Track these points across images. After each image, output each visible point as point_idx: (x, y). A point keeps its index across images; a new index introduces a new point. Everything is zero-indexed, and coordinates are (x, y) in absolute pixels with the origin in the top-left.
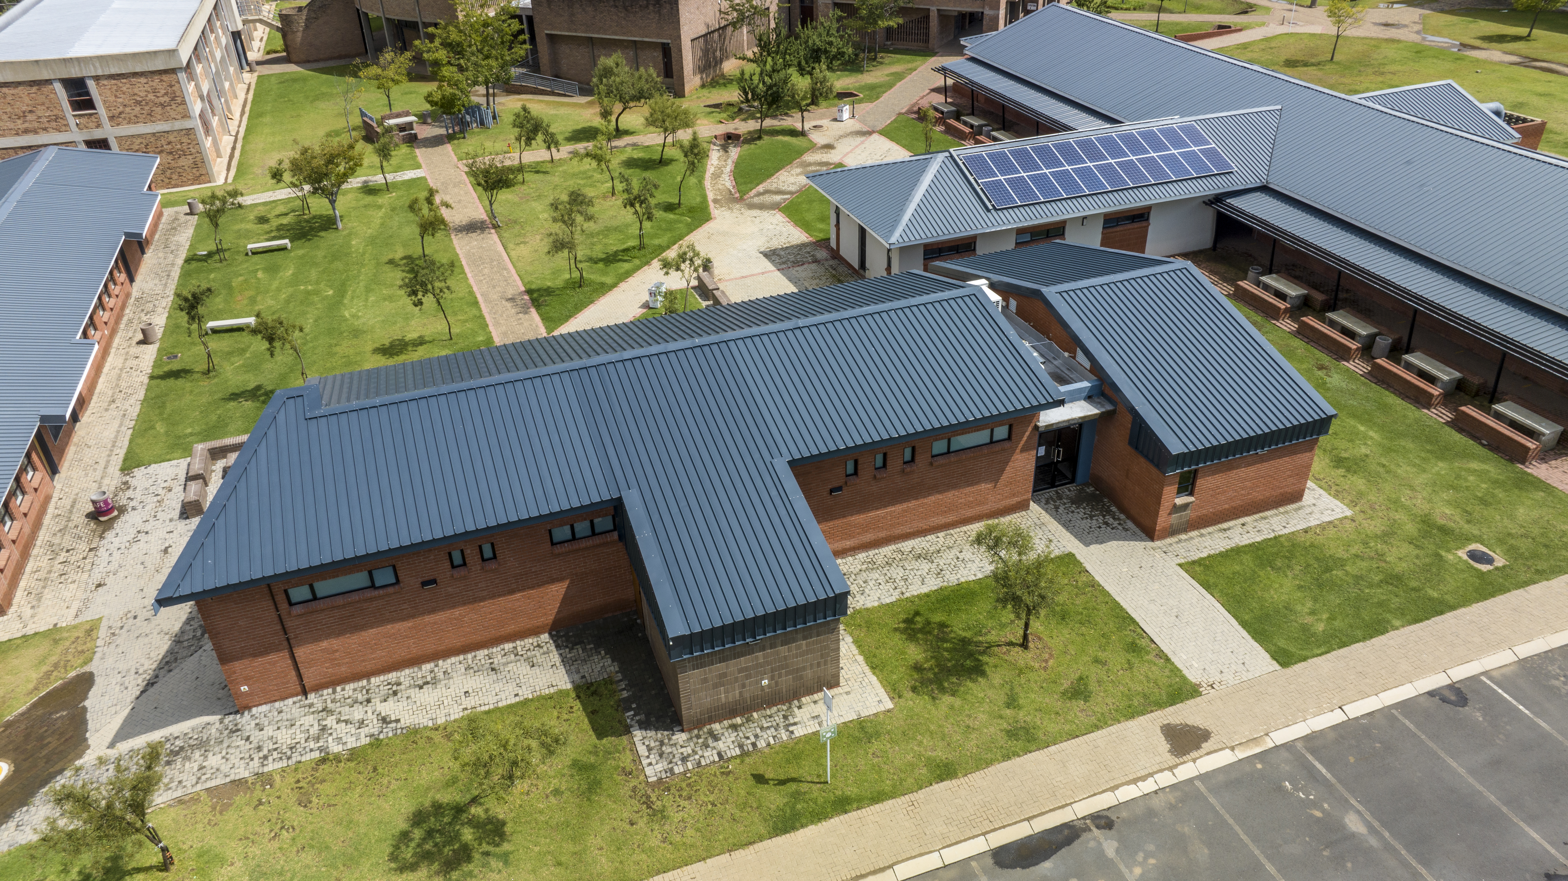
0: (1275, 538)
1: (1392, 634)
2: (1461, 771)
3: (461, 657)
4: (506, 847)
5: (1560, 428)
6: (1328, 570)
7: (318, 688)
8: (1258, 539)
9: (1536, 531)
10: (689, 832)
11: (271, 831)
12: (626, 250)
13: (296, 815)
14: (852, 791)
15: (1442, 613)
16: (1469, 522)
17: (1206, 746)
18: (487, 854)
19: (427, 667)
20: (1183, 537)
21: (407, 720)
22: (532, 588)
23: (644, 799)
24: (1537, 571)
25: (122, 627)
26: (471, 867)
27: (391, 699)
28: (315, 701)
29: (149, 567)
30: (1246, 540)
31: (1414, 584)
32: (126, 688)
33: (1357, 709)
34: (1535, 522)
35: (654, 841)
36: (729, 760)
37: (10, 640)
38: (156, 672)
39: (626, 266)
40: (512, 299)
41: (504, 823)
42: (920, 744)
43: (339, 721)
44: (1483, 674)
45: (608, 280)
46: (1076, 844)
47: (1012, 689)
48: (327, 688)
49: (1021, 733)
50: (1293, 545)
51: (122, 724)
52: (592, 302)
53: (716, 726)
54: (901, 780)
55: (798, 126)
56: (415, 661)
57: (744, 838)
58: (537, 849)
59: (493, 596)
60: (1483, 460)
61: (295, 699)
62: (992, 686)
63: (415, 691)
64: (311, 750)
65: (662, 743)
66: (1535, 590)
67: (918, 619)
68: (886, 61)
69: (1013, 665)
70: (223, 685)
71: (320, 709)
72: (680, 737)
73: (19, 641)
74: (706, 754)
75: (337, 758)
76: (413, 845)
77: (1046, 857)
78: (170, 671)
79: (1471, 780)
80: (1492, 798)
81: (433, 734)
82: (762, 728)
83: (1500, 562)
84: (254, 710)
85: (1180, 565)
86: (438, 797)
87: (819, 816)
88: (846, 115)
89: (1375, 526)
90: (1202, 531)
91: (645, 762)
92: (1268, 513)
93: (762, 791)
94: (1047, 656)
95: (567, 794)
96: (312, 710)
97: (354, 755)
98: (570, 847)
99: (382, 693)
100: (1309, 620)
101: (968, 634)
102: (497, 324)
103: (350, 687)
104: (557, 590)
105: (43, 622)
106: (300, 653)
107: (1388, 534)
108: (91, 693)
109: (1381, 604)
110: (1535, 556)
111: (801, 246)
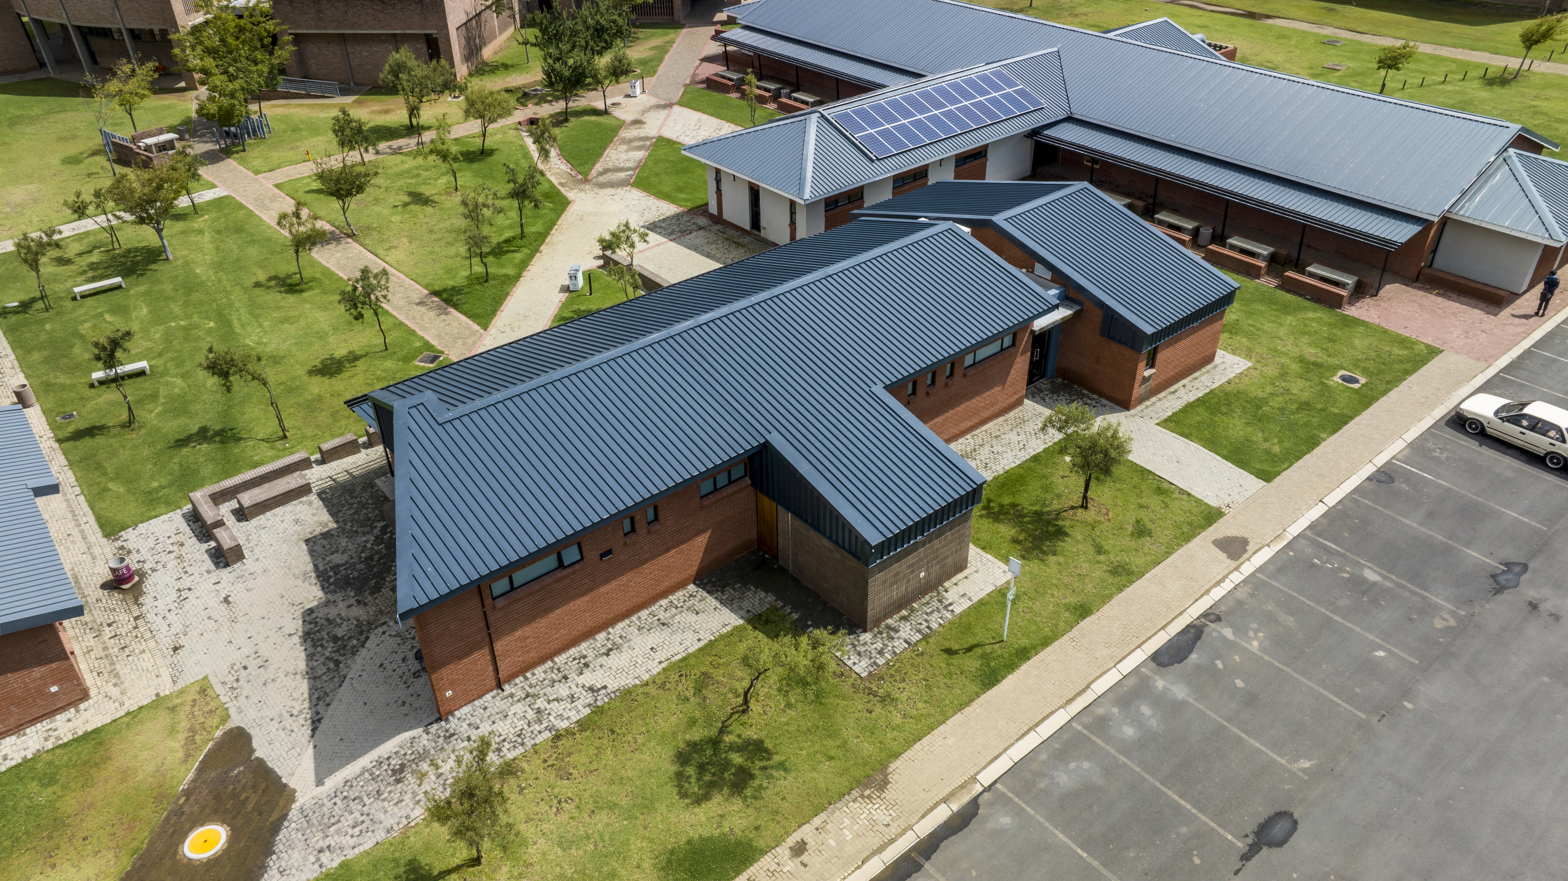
0: (1211, 391)
1: (1323, 444)
2: (1414, 525)
3: (627, 621)
4: (777, 758)
5: (1356, 278)
6: (1259, 408)
7: (510, 679)
8: (1200, 395)
9: (1373, 355)
10: (920, 705)
11: (551, 807)
12: (507, 241)
13: (565, 788)
14: (1024, 642)
15: (1346, 423)
16: (1329, 356)
17: (1251, 548)
18: (764, 768)
19: (601, 636)
20: (1148, 403)
21: (613, 685)
22: (683, 543)
23: (867, 691)
24: (1388, 382)
25: (237, 680)
26: (757, 783)
27: (585, 671)
28: (513, 690)
29: (221, 620)
30: (1192, 397)
31: (1320, 406)
32: (292, 731)
33: (1332, 499)
34: (1369, 348)
35: (897, 719)
36: (916, 644)
37: (114, 721)
38: (314, 709)
39: (518, 256)
40: (420, 303)
41: (762, 742)
42: (1053, 596)
43: (549, 702)
44: (1393, 458)
45: (511, 271)
46: (1204, 636)
47: (1094, 540)
48: (518, 676)
49: (1120, 570)
50: (1226, 394)
51: (315, 763)
52: (507, 294)
53: (890, 621)
54: (1056, 626)
55: (600, 105)
56: (589, 634)
57: (965, 698)
58: (804, 752)
59: (653, 558)
60: (1315, 311)
61: (491, 694)
62: (1078, 542)
63: (603, 660)
64: (540, 732)
65: (854, 646)
66: (1393, 394)
67: (992, 504)
68: (640, 35)
69: (1085, 523)
70: (400, 702)
71: (523, 696)
72: (866, 637)
73: (126, 720)
74: (896, 644)
75: (569, 732)
76: (693, 780)
77: (1190, 651)
78: (328, 705)
79: (1422, 529)
80: (1440, 537)
81: (647, 689)
82: (927, 614)
83: (1363, 380)
84: (457, 713)
85: (1158, 424)
86: (688, 737)
87: (1011, 667)
88: (638, 90)
89: (1272, 371)
90: (1160, 396)
91: (849, 663)
92: (1197, 374)
93: (956, 660)
94: (1104, 511)
95: (799, 705)
96: (515, 699)
97: (583, 725)
98: (831, 743)
99: (574, 668)
100: (1266, 445)
101: (1037, 508)
102: (423, 328)
103: (539, 671)
104: (701, 541)
105: (140, 695)
106: (498, 646)
107: (1284, 374)
108: (255, 745)
109: (1307, 425)
110: (1381, 372)
111: (677, 216)
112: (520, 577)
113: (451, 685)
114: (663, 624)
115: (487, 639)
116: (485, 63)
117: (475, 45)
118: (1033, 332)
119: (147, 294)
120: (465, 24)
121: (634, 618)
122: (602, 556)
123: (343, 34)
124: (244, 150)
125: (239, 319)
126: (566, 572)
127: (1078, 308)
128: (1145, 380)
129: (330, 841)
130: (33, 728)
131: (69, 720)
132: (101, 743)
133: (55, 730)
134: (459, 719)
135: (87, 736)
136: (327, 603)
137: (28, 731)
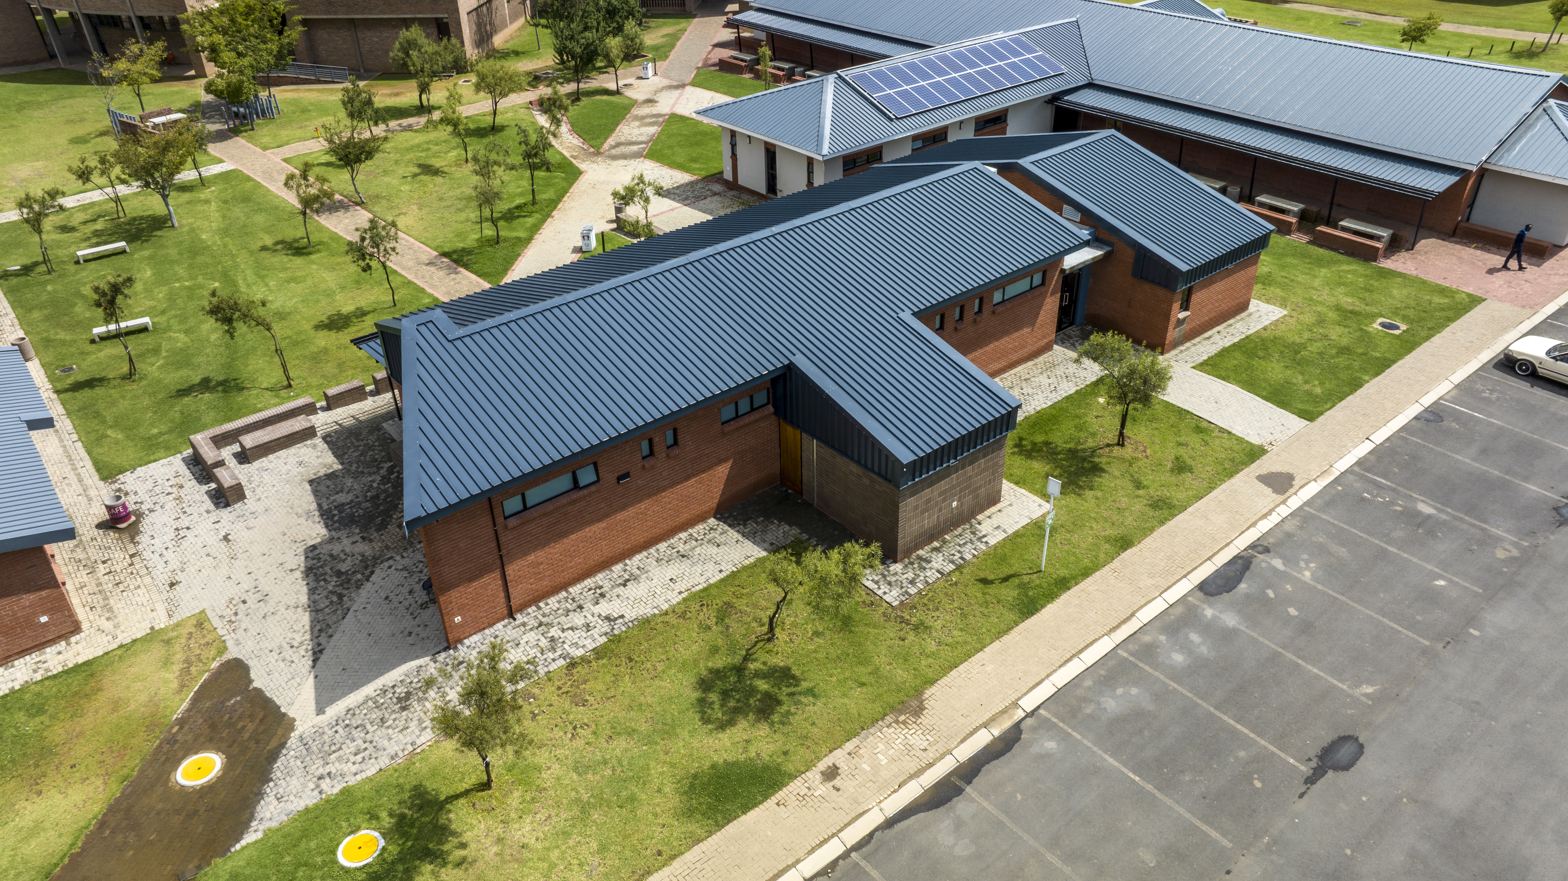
0: (1247, 337)
1: (1366, 386)
2: (1468, 461)
3: (645, 553)
4: (805, 685)
5: (1391, 231)
6: (1297, 352)
7: (522, 608)
8: (1236, 340)
9: (1412, 303)
10: (956, 633)
11: (566, 733)
12: (518, 207)
13: (580, 714)
14: (1064, 572)
15: (1389, 366)
16: (1367, 305)
17: (1297, 483)
18: (792, 694)
19: (618, 568)
20: (1182, 348)
21: (631, 614)
22: (703, 472)
23: (899, 620)
24: (1430, 329)
25: (236, 614)
26: (784, 708)
27: (601, 600)
28: (525, 620)
29: (220, 557)
30: (1228, 343)
31: (1360, 351)
32: (292, 662)
33: (1380, 437)
34: (1408, 297)
35: (932, 646)
36: (949, 574)
37: (107, 653)
38: (316, 641)
39: (530, 221)
40: (430, 264)
41: (789, 669)
42: (1091, 528)
43: (563, 631)
44: (1440, 398)
45: (522, 234)
46: (1252, 567)
47: (1132, 476)
48: (530, 606)
49: (1160, 504)
50: (1262, 340)
51: (316, 692)
52: (519, 255)
53: (921, 552)
54: (1096, 557)
55: (612, 86)
56: (605, 565)
57: (1003, 626)
58: (834, 679)
59: (673, 484)
60: (1350, 263)
61: (503, 623)
62: (1115, 477)
63: (620, 590)
64: (554, 660)
65: (884, 576)
66: (1437, 339)
67: (1024, 443)
68: (652, 24)
69: (1123, 460)
70: (406, 632)
71: (536, 625)
72: (897, 567)
73: (119, 652)
74: (928, 574)
75: (584, 660)
76: (716, 706)
77: (1239, 581)
78: (331, 636)
79: (1476, 465)
80: (1496, 472)
81: (666, 618)
82: (960, 545)
83: (1404, 327)
84: (466, 641)
85: (1193, 367)
86: (710, 664)
87: (1050, 596)
88: (650, 72)
89: (1308, 318)
90: (1194, 342)
91: (880, 592)
92: (1231, 321)
93: (992, 590)
94: (1142, 448)
95: (827, 633)
96: (528, 628)
97: (599, 653)
98: (862, 670)
99: (589, 598)
100: (1307, 387)
101: (1071, 445)
102: (433, 286)
103: (553, 601)
104: (723, 471)
105: (134, 629)
106: (510, 570)
107: (1321, 321)
108: (253, 675)
109: (1348, 368)
110: (1421, 319)
111: (691, 184)
112: (534, 495)
113: (461, 610)
114: (683, 556)
115: (498, 562)
116: (495, 50)
117: (486, 32)
118: (1063, 271)
119: (150, 258)
120: (476, 9)
121: (652, 550)
122: (619, 479)
123: (353, 19)
124: (253, 129)
125: (245, 279)
126: (581, 493)
127: (1109, 249)
128: (1180, 322)
129: (332, 769)
130: (21, 660)
131: (59, 653)
132: (92, 675)
133: (45, 662)
134: (468, 647)
135: (77, 668)
136: (331, 540)
137: (16, 663)
